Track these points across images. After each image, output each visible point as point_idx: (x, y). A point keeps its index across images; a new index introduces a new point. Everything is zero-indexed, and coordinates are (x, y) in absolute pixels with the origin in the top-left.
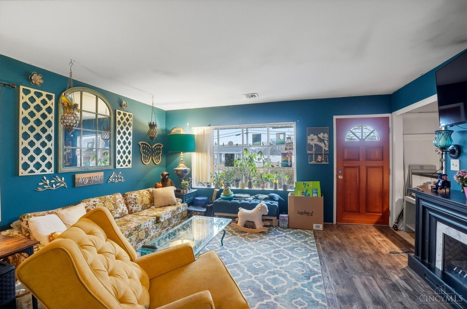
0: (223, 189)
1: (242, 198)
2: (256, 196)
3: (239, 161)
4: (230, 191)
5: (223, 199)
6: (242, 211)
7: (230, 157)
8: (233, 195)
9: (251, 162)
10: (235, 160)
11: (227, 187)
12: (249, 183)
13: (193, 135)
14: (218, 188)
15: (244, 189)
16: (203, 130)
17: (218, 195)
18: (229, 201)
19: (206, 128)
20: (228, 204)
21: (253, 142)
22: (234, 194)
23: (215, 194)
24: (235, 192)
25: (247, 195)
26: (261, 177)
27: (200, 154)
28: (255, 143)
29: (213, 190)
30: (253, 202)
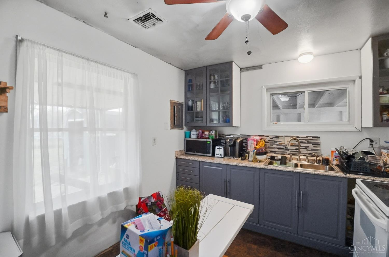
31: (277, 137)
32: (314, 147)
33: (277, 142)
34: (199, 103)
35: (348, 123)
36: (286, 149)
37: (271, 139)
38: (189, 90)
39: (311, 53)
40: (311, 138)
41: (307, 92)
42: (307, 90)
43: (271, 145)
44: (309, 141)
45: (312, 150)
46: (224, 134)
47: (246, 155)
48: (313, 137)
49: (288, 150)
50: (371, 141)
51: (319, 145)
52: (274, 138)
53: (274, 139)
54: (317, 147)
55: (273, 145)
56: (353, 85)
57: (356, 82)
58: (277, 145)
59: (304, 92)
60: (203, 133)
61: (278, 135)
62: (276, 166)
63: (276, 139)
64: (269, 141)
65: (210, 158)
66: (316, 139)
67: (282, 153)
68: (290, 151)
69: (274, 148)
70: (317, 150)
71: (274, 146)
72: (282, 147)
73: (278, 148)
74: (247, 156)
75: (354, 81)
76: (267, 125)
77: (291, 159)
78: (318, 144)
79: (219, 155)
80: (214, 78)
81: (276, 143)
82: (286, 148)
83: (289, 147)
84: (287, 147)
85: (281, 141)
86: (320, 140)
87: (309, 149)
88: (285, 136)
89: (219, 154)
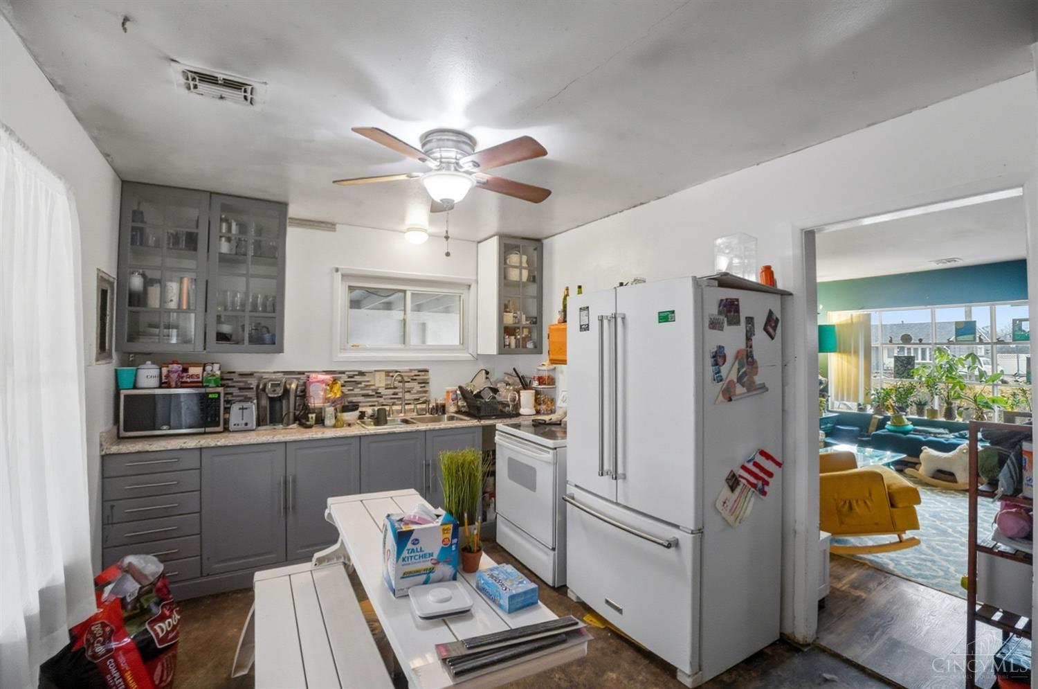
0: (889, 417)
1: (930, 433)
2: (961, 432)
3: (926, 370)
4: (906, 421)
5: (890, 431)
6: (928, 451)
7: (905, 362)
8: (911, 427)
9: (951, 373)
10: (916, 367)
11: (898, 412)
12: (947, 409)
13: (831, 326)
14: (880, 414)
15: (936, 420)
16: (849, 317)
17: (881, 425)
18: (902, 435)
19: (856, 313)
20: (899, 438)
21: (957, 335)
22: (914, 426)
23: (874, 423)
24: (915, 422)
25: (941, 430)
26: (975, 401)
27: (845, 357)
28: (960, 338)
29: (870, 417)
30: (955, 441)
31: (361, 374)
32: (421, 387)
33: (360, 383)
34: (173, 287)
35: (461, 347)
36: (378, 395)
37: (349, 377)
38: (133, 242)
39: (425, 231)
40: (417, 373)
41: (410, 292)
42: (410, 289)
43: (349, 390)
44: (415, 378)
45: (419, 392)
46: (234, 372)
47: (310, 415)
48: (419, 371)
49: (381, 397)
50: (487, 373)
51: (428, 383)
52: (356, 375)
53: (356, 377)
54: (424, 387)
55: (352, 390)
56: (467, 291)
57: (472, 287)
58: (362, 389)
59: (404, 291)
60: (185, 370)
61: (363, 369)
62: (372, 429)
63: (359, 377)
64: (345, 382)
65: (219, 435)
66: (423, 373)
67: (370, 404)
68: (385, 399)
69: (356, 395)
70: (426, 392)
71: (357, 391)
72: (370, 393)
73: (363, 395)
74: (312, 418)
75: (470, 286)
76: (341, 349)
77: (391, 412)
78: (425, 382)
79: (243, 426)
80: (229, 229)
81: (360, 386)
82: (377, 393)
83: (382, 391)
84: (379, 391)
85: (368, 381)
86: (428, 375)
87: (414, 391)
88: (376, 371)
89: (244, 422)
